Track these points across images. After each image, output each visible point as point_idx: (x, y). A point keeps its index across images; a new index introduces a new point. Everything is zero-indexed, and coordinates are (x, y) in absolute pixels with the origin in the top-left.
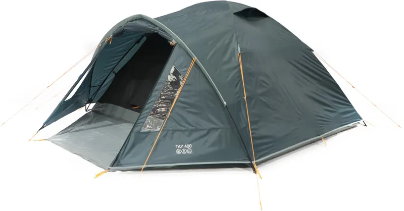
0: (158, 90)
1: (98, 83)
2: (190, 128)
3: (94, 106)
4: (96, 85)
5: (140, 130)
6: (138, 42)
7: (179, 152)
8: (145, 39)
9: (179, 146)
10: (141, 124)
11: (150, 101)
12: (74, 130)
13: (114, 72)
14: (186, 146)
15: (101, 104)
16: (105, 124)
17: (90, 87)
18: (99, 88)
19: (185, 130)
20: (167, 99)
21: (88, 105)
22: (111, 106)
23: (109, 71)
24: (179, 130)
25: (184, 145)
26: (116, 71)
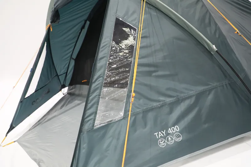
0: (104, 57)
1: (63, 71)
2: (168, 100)
3: (68, 89)
4: (61, 73)
5: (93, 126)
6: (83, 27)
7: (162, 144)
8: (88, 23)
9: (160, 135)
10: (92, 117)
11: (95, 77)
12: (46, 120)
13: (73, 59)
14: (170, 131)
15: (71, 87)
16: (74, 105)
17: (58, 76)
18: (66, 75)
19: (162, 106)
20: (121, 67)
21: (63, 90)
22: (78, 86)
23: (69, 58)
24: (152, 109)
25: (167, 130)
26: (74, 56)
